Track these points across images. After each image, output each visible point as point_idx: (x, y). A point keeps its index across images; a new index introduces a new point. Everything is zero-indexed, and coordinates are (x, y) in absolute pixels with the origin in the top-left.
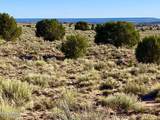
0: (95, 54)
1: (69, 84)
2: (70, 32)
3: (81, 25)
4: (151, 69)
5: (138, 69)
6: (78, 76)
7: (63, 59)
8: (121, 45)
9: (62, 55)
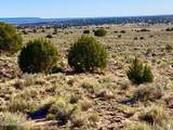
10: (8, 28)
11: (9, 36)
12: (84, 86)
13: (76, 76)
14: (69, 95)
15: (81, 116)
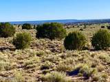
0: (37, 45)
1: (19, 67)
2: (19, 31)
4: (74, 53)
5: (66, 54)
6: (25, 61)
7: (14, 50)
8: (54, 39)
9: (14, 47)
12: (100, 58)
14: (91, 63)
15: (97, 75)
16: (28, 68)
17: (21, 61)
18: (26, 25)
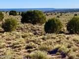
0: (22, 29)
1: (8, 47)
2: (7, 17)
3: (13, 13)
5: (46, 37)
6: (12, 42)
8: (36, 24)
9: (3, 30)
10: (40, 13)
11: (40, 16)
12: (74, 40)
13: (70, 35)
14: (67, 44)
15: (72, 54)
16: (15, 47)
17: (9, 41)
18: (13, 11)
